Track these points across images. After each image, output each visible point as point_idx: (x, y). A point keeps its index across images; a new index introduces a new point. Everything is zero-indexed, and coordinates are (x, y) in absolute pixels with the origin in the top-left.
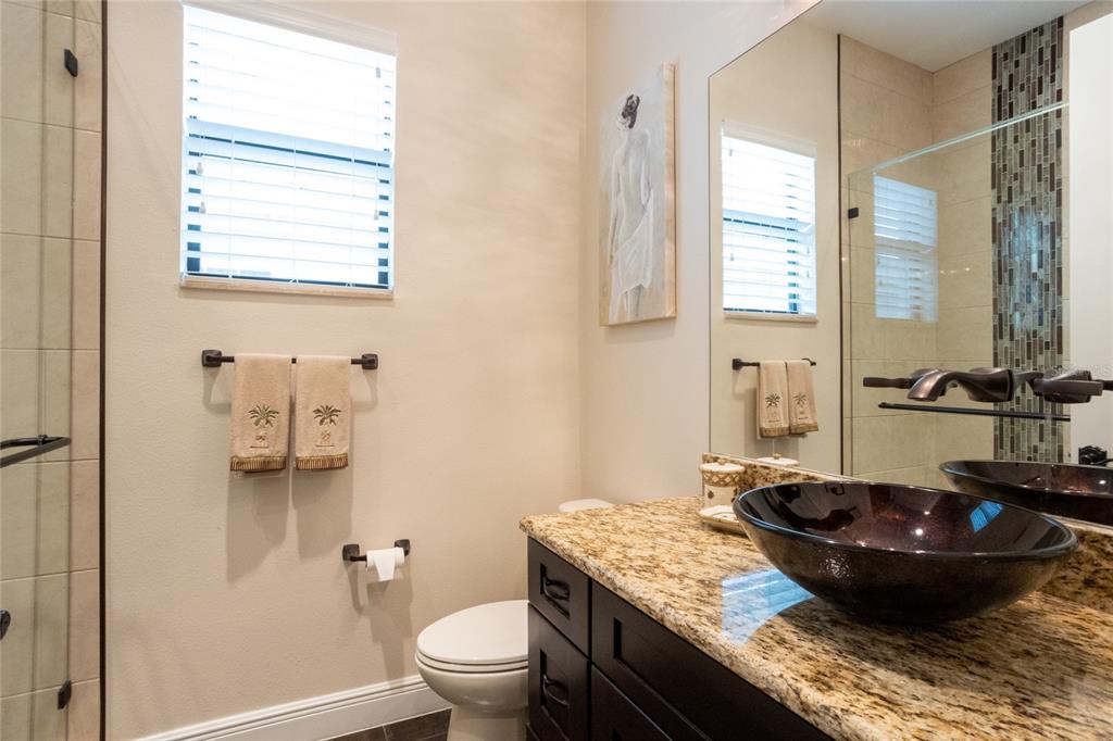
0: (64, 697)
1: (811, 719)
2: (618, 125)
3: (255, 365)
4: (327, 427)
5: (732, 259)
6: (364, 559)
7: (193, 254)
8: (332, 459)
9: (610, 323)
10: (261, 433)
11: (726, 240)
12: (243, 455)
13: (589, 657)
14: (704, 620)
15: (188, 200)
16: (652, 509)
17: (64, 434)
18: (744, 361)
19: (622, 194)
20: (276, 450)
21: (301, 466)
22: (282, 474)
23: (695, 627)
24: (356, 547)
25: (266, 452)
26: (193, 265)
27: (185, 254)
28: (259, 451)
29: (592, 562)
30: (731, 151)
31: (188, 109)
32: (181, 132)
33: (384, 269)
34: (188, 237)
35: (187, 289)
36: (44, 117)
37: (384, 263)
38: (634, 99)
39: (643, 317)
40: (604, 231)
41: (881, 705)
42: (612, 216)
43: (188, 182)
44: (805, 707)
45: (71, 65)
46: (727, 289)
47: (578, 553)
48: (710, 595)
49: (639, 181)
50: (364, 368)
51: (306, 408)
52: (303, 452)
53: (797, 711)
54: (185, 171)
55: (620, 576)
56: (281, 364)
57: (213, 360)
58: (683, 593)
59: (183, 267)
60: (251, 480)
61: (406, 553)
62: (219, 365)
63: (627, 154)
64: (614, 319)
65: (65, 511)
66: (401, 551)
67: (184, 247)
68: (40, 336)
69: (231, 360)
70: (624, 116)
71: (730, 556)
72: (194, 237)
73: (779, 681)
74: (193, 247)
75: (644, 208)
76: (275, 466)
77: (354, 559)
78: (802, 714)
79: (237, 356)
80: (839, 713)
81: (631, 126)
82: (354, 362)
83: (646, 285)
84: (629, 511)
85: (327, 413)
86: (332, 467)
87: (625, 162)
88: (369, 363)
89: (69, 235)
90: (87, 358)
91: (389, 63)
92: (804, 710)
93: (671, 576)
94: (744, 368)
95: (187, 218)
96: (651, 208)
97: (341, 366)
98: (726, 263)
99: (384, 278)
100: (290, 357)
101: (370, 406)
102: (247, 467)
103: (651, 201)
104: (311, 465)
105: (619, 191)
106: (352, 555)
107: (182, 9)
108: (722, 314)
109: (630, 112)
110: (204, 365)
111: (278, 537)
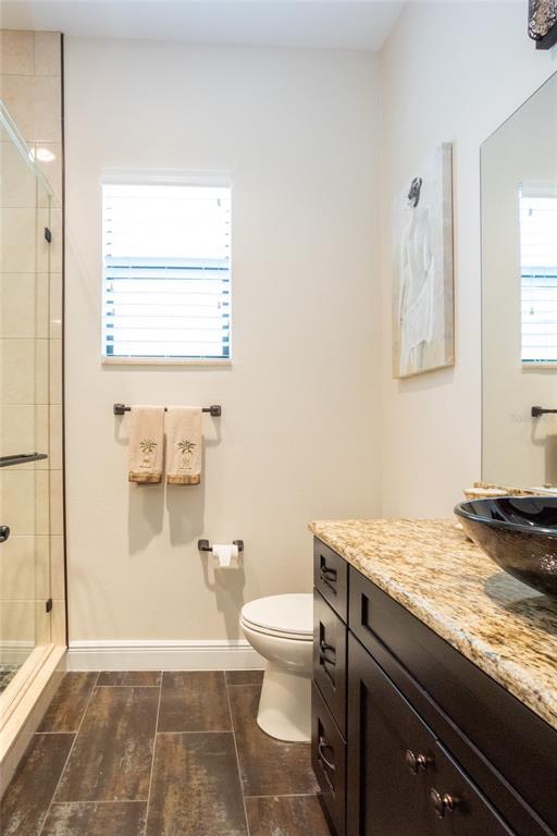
0: (49, 607)
1: (477, 662)
2: (406, 206)
3: (142, 412)
4: (187, 456)
5: (532, 313)
6: (211, 550)
7: (110, 343)
8: (189, 478)
9: (401, 375)
10: (147, 458)
11: (524, 295)
12: (136, 471)
13: (347, 625)
14: (417, 591)
15: (106, 308)
16: (419, 524)
17: (46, 453)
18: (544, 408)
19: (409, 265)
20: (156, 470)
21: (171, 481)
22: (160, 487)
23: (408, 594)
24: (207, 542)
25: (150, 470)
26: (110, 350)
27: (105, 343)
28: (145, 470)
29: (348, 550)
30: (531, 210)
31: (106, 250)
32: (101, 265)
33: (226, 344)
34: (106, 332)
35: (106, 366)
36: (36, 269)
37: (226, 339)
38: (418, 181)
39: (426, 367)
40: (395, 298)
41: (543, 660)
42: (402, 284)
43: (106, 297)
44: (474, 653)
45: (48, 236)
46: (525, 341)
47: (340, 544)
48: (434, 578)
49: (422, 251)
50: (212, 415)
51: (174, 442)
52: (172, 471)
53: (468, 656)
54: (104, 290)
55: (365, 559)
56: (157, 411)
57: (120, 411)
58: (410, 574)
59: (104, 351)
60: (141, 489)
61: (240, 549)
62: (123, 414)
63: (413, 228)
64: (403, 372)
65: (47, 500)
66: (236, 547)
67: (104, 338)
68: (35, 397)
69: (129, 409)
70: (410, 197)
71: (471, 558)
72: (110, 332)
73: (460, 633)
74: (110, 338)
75: (426, 274)
76: (154, 480)
77: (204, 549)
78: (471, 659)
79: (132, 407)
80: (498, 658)
81: (415, 205)
82: (204, 410)
83: (428, 340)
84: (399, 524)
85: (187, 446)
86: (191, 484)
87: (411, 237)
88: (215, 412)
89: (46, 336)
90: (56, 409)
91: (226, 194)
92: (473, 655)
93: (407, 563)
94: (544, 415)
95: (106, 320)
96: (432, 272)
97: (195, 413)
98: (525, 317)
99: (226, 350)
100: (163, 408)
101: (215, 443)
102: (139, 479)
103: (432, 266)
104: (177, 481)
105: (406, 263)
106: (204, 547)
107: (101, 188)
108: (520, 365)
109: (415, 193)
110: (116, 414)
111: (158, 529)
